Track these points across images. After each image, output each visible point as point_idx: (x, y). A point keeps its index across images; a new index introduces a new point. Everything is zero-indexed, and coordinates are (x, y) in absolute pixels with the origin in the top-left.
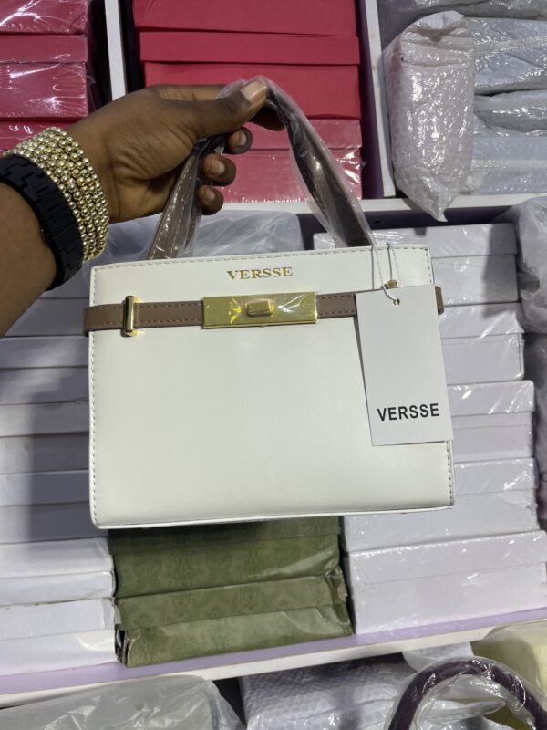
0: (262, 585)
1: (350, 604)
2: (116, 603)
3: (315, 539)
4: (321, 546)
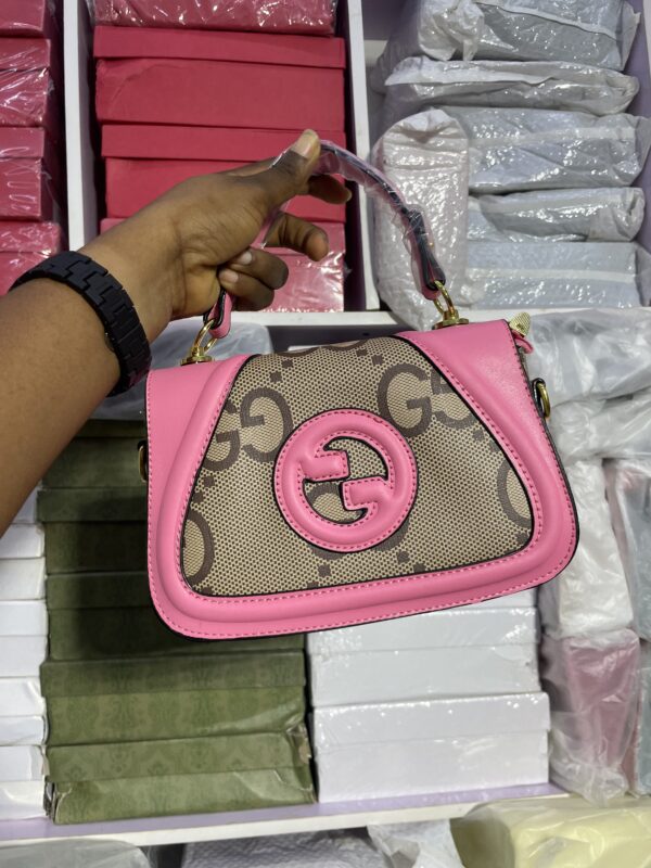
0: (213, 740)
1: (313, 766)
3: (275, 691)
4: (283, 699)
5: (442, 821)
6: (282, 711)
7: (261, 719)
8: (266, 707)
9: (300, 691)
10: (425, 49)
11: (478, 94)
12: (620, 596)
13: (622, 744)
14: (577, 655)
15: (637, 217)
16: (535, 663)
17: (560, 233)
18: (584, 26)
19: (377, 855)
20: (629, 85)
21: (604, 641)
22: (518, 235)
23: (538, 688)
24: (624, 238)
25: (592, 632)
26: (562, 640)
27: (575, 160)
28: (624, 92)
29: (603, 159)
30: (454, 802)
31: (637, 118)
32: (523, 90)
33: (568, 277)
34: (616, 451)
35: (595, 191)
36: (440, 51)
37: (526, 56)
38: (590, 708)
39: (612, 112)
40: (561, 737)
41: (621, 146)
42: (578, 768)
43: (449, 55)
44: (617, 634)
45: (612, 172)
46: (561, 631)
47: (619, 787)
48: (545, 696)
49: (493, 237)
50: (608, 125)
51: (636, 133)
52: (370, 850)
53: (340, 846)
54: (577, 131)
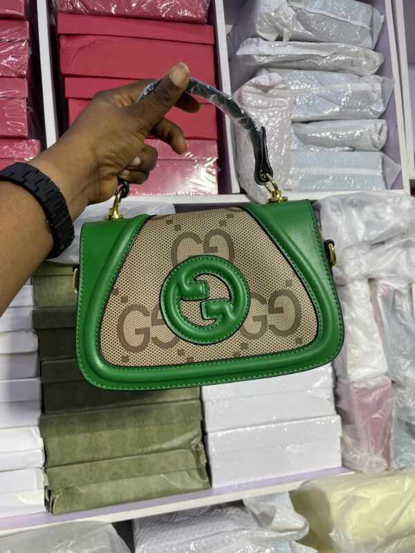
0: (148, 456)
1: (208, 467)
2: (45, 471)
3: (184, 424)
4: (189, 428)
5: (284, 493)
6: (189, 435)
7: (176, 442)
8: (180, 434)
9: (199, 423)
10: (260, 33)
11: (291, 62)
12: (380, 357)
13: (383, 442)
14: (357, 393)
15: (383, 137)
16: (333, 398)
17: (340, 146)
18: (352, 22)
19: (249, 516)
20: (378, 58)
21: (373, 383)
22: (316, 147)
23: (335, 412)
24: (376, 149)
25: (366, 379)
26: (349, 384)
27: (348, 103)
28: (375, 62)
29: (363, 102)
30: (290, 481)
31: (382, 78)
32: (317, 60)
33: (346, 172)
34: (376, 274)
35: (359, 121)
36: (269, 35)
37: (319, 39)
38: (365, 422)
39: (368, 74)
40: (349, 440)
41: (374, 94)
42: (359, 456)
43: (274, 37)
44: (379, 378)
45: (369, 111)
46: (349, 379)
47: (383, 466)
48: (338, 417)
49: (301, 149)
50: (367, 82)
51: (382, 87)
52: (244, 513)
53: (227, 512)
54: (349, 86)
